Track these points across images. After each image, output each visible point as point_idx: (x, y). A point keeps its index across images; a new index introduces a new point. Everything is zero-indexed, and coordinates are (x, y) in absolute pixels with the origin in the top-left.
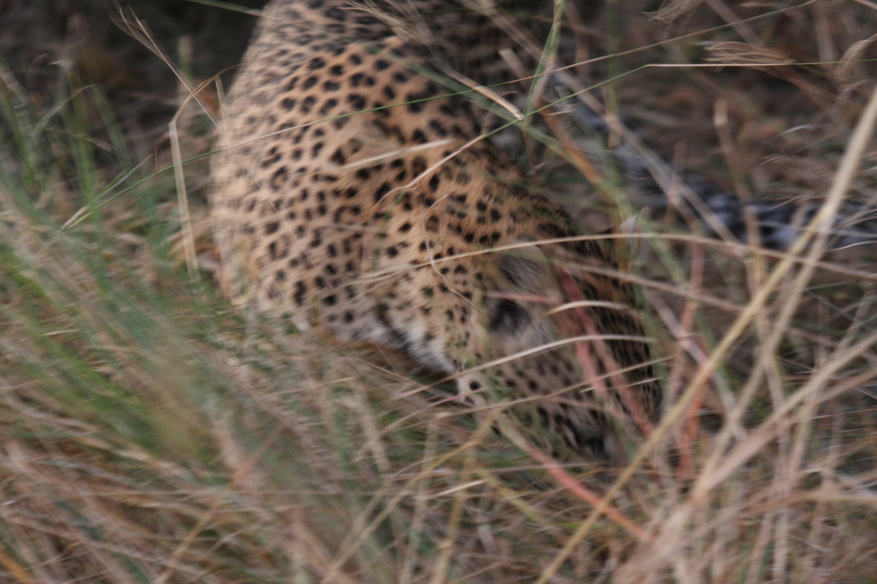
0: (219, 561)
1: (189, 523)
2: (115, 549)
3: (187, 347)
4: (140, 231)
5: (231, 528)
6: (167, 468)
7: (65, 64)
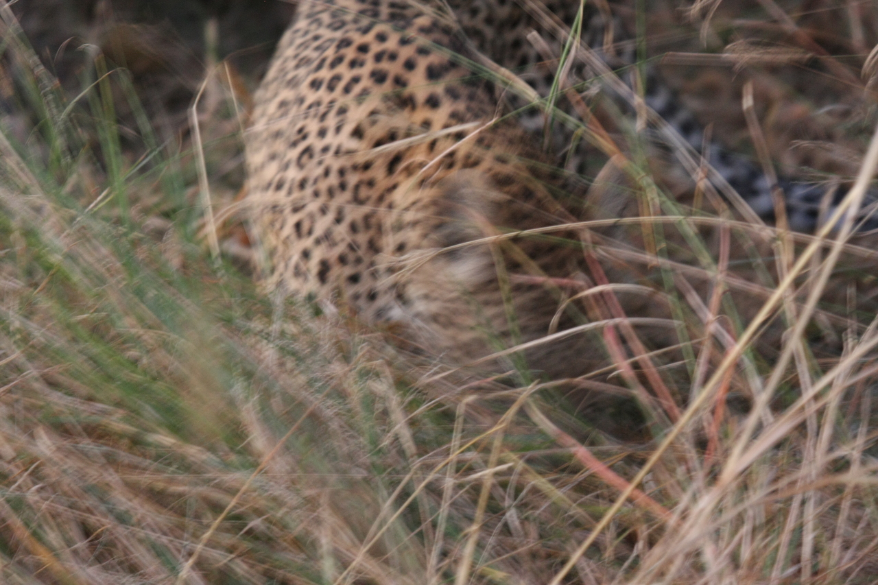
0: (246, 545)
1: (216, 508)
2: (142, 534)
3: (215, 331)
4: (167, 215)
5: (259, 512)
6: (193, 452)
7: (91, 48)
